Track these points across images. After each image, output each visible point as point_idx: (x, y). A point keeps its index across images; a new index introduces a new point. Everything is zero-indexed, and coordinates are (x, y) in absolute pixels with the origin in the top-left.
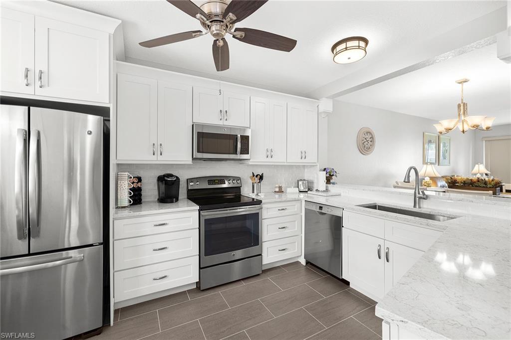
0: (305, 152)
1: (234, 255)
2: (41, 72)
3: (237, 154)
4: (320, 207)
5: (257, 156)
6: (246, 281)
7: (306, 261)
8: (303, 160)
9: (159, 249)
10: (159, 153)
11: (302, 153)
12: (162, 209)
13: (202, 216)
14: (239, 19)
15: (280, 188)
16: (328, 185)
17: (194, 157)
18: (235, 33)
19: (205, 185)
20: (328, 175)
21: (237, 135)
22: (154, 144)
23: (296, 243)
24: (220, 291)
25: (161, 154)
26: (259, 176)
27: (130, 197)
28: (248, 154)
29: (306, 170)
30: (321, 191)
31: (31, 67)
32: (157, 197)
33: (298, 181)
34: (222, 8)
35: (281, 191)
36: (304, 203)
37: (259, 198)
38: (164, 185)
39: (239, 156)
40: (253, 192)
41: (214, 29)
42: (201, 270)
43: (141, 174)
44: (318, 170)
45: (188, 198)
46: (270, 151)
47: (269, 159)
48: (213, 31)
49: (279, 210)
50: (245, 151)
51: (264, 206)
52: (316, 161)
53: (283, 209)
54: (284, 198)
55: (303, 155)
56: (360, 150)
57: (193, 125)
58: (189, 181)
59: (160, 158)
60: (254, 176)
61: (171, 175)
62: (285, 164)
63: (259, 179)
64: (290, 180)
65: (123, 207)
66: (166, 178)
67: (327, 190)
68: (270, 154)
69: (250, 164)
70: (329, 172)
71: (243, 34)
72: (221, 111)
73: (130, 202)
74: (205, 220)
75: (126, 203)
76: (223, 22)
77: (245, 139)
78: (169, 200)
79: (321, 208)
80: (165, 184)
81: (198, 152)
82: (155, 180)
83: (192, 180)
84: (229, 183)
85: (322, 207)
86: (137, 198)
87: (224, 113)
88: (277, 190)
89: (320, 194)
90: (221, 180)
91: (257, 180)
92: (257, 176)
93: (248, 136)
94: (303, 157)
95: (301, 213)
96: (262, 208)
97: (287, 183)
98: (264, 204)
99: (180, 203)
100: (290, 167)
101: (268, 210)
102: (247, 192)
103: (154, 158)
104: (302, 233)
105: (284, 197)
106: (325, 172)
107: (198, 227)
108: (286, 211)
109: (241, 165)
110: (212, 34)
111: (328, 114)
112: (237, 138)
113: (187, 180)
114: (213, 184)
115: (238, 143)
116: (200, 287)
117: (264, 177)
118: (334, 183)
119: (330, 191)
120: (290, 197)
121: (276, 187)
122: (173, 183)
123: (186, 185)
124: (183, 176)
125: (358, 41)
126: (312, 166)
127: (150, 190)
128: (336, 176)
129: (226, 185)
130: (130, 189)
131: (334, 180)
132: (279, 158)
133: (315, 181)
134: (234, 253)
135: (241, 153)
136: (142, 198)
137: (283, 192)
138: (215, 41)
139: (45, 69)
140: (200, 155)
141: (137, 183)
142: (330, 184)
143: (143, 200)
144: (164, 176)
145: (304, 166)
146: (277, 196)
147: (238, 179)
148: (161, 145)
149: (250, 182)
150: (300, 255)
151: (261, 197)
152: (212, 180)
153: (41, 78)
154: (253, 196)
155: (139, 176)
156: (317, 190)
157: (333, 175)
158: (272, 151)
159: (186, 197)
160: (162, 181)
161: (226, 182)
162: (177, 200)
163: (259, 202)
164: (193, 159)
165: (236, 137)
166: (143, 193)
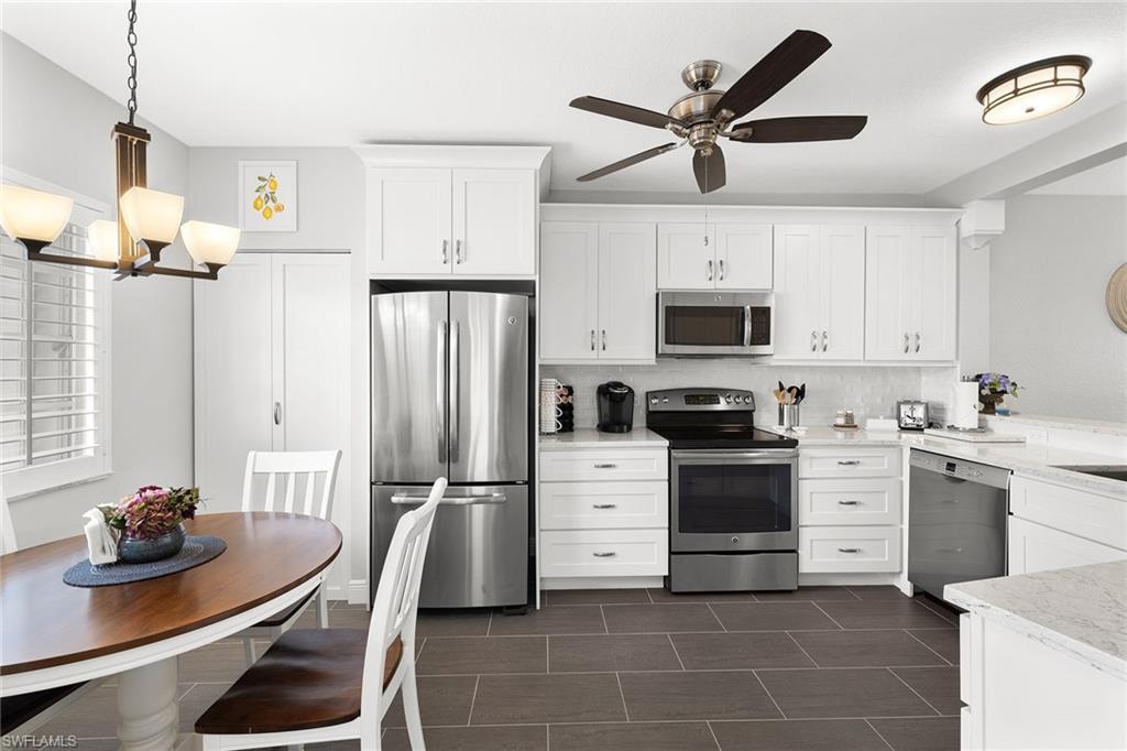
0: (918, 337)
1: (735, 541)
2: (458, 242)
3: (743, 345)
4: (949, 464)
5: (789, 349)
6: (761, 596)
7: (914, 586)
8: (912, 355)
9: (603, 507)
10: (601, 347)
11: (907, 338)
12: (605, 440)
13: (675, 458)
14: (739, 115)
15: (849, 417)
16: (988, 417)
17: (660, 352)
18: (735, 133)
19: (681, 406)
20: (986, 392)
21: (743, 308)
22: (593, 332)
23: (887, 542)
24: (708, 603)
25: (604, 348)
26: (795, 391)
27: (558, 419)
28: (769, 343)
29: (924, 378)
30: (965, 431)
31: (448, 239)
32: (597, 422)
33: (899, 404)
34: (710, 105)
35: (850, 424)
36: (907, 453)
37: (793, 436)
38: (608, 402)
39: (748, 349)
40: (781, 423)
41: (695, 137)
42: (672, 556)
43: (572, 381)
44: (959, 378)
45: (648, 427)
46: (820, 337)
47: (819, 354)
48: (694, 141)
49: (840, 463)
50: (762, 336)
51: (803, 452)
52: (953, 357)
53: (851, 463)
54: (855, 440)
55: (913, 343)
56: (1117, 324)
57: (657, 295)
58: (650, 395)
59: (603, 354)
60: (782, 388)
61: (620, 385)
62: (862, 364)
63: (796, 397)
64: (879, 400)
65: (548, 434)
66: (612, 390)
67: (982, 428)
68: (820, 342)
69: (773, 364)
70: (991, 384)
71: (749, 131)
72: (710, 262)
73: (558, 426)
74: (681, 467)
75: (553, 429)
76: (711, 122)
77: (762, 316)
78: (617, 428)
79: (951, 467)
80: (610, 399)
81: (668, 342)
82: (594, 394)
83: (656, 394)
84: (728, 403)
85: (954, 465)
86: (567, 421)
87: (716, 266)
88: (841, 421)
89: (960, 436)
90: (711, 395)
91: (789, 398)
92: (790, 390)
93: (769, 308)
94: (913, 347)
95: (902, 475)
96: (797, 456)
97: (868, 409)
98: (806, 446)
99: (634, 433)
100: (879, 371)
101: (814, 460)
102: (767, 421)
103: (593, 355)
104: (902, 523)
105: (857, 437)
106: (977, 384)
107: (667, 477)
108: (859, 468)
109: (753, 367)
110: (691, 144)
111: (991, 240)
112: (743, 313)
113: (647, 393)
114: (694, 403)
115: (746, 323)
116: (670, 589)
117: (806, 393)
118: (1005, 413)
119: (991, 431)
120: (871, 437)
121: (838, 416)
122: (622, 397)
123: (644, 405)
124: (641, 386)
125: (1053, 69)
126: (942, 368)
127: (587, 410)
128: (1015, 395)
129: (722, 406)
130: (558, 406)
131: (1007, 402)
132: (845, 350)
133: (950, 406)
134: (735, 536)
135: (753, 343)
136: (574, 420)
137: (856, 426)
138: (698, 152)
139: (462, 239)
140: (670, 349)
141: (567, 396)
142: (993, 413)
143: (575, 426)
144: (608, 385)
145: (918, 368)
146: (840, 435)
147: (748, 394)
148: (604, 332)
149: (775, 401)
150: (898, 570)
151: (799, 433)
152: (693, 395)
153: (458, 250)
154: (781, 431)
155: (570, 384)
156: (952, 428)
157: (1004, 392)
158: (825, 337)
159: (644, 424)
160: (605, 395)
161: (722, 400)
162: (630, 428)
163: (793, 443)
164: (658, 355)
165: (741, 311)
166: (575, 413)
